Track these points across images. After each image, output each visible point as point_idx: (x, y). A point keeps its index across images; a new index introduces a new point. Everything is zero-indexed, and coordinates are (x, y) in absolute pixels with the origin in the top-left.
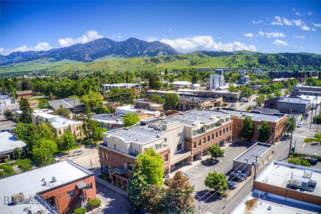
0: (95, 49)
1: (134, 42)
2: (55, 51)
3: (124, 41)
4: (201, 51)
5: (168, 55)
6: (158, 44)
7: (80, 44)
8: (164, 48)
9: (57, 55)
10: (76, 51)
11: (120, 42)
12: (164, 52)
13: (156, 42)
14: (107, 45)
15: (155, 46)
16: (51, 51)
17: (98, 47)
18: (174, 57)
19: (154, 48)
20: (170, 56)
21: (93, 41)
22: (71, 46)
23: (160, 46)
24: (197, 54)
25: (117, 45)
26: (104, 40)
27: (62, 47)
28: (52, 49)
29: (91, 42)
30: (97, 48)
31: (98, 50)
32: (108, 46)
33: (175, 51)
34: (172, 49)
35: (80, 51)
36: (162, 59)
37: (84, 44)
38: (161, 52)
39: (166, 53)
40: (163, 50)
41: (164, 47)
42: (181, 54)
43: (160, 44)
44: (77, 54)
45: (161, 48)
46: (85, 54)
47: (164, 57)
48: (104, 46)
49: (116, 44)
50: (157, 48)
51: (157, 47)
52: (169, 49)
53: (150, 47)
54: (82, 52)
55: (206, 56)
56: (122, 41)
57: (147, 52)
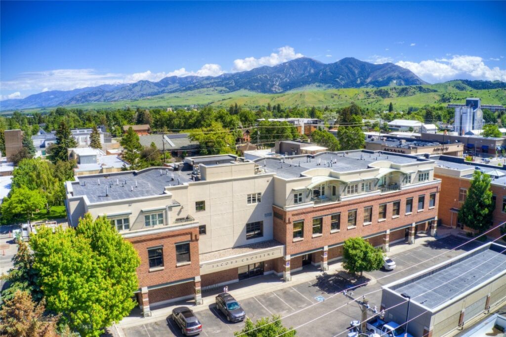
0: (290, 75)
1: (351, 64)
2: (228, 76)
3: (336, 63)
4: (460, 80)
5: (406, 85)
6: (390, 68)
7: (267, 67)
8: (400, 75)
9: (230, 82)
10: (259, 78)
11: (329, 64)
12: (400, 81)
13: (388, 64)
14: (308, 69)
15: (385, 70)
16: (223, 76)
17: (294, 72)
18: (414, 88)
19: (384, 75)
20: (407, 86)
21: (287, 62)
22: (253, 70)
23: (393, 71)
24: (453, 85)
25: (324, 69)
26: (304, 61)
27: (240, 72)
28: (225, 75)
29: (284, 63)
30: (292, 73)
31: (294, 76)
32: (310, 71)
33: (418, 80)
34: (413, 76)
35: (266, 77)
36: (394, 91)
37: (272, 66)
38: (395, 82)
39: (403, 83)
40: (399, 78)
41: (401, 73)
42: (427, 84)
43: (394, 68)
44: (260, 82)
45: (395, 74)
46: (273, 82)
47: (398, 89)
48: (304, 71)
49: (323, 67)
50: (388, 75)
51: (388, 72)
52: (408, 76)
53: (378, 73)
54: (270, 80)
55: (469, 88)
56: (333, 62)
57: (371, 80)
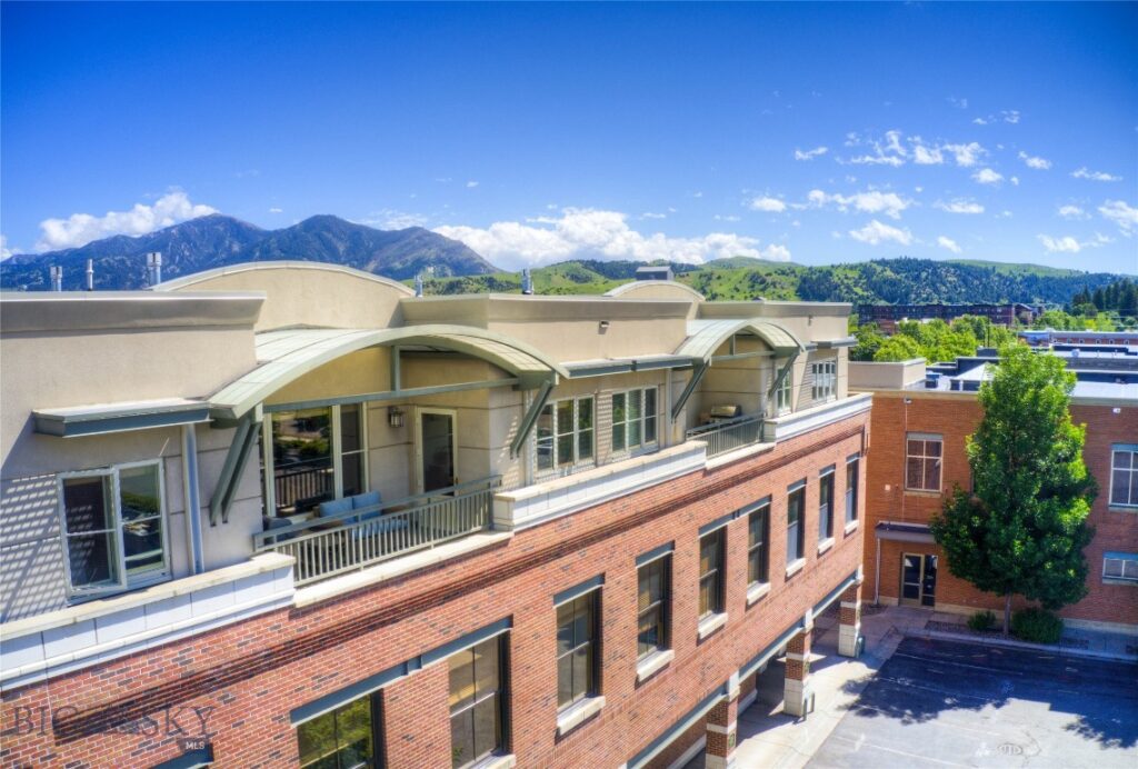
0: (182, 258)
1: (329, 230)
2: (26, 262)
3: (292, 229)
4: (578, 261)
5: (457, 275)
6: (419, 238)
7: (124, 237)
8: (443, 255)
9: (32, 277)
10: (105, 265)
11: (276, 232)
12: (443, 269)
13: (414, 230)
14: (227, 242)
15: (407, 245)
16: (14, 262)
17: (190, 250)
18: (477, 282)
19: (405, 255)
20: (461, 278)
21: (173, 227)
22: (90, 244)
23: (425, 245)
24: (563, 272)
25: (263, 243)
26: (215, 224)
27: (55, 250)
28: (18, 257)
29: (167, 230)
30: (187, 253)
31: (192, 259)
32: (230, 246)
33: (482, 265)
34: (472, 256)
35: (123, 262)
36: (431, 289)
37: (136, 236)
38: (431, 270)
39: (449, 272)
40: (439, 261)
41: (443, 251)
42: (502, 272)
43: (427, 239)
44: (108, 277)
45: (431, 254)
46: (141, 274)
47: (440, 283)
48: (216, 247)
49: (261, 239)
50: (416, 255)
51: (414, 249)
52: (460, 258)
53: (391, 251)
54: (132, 269)
55: (600, 279)
57: (377, 267)
